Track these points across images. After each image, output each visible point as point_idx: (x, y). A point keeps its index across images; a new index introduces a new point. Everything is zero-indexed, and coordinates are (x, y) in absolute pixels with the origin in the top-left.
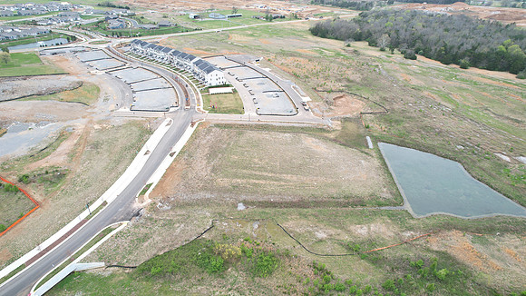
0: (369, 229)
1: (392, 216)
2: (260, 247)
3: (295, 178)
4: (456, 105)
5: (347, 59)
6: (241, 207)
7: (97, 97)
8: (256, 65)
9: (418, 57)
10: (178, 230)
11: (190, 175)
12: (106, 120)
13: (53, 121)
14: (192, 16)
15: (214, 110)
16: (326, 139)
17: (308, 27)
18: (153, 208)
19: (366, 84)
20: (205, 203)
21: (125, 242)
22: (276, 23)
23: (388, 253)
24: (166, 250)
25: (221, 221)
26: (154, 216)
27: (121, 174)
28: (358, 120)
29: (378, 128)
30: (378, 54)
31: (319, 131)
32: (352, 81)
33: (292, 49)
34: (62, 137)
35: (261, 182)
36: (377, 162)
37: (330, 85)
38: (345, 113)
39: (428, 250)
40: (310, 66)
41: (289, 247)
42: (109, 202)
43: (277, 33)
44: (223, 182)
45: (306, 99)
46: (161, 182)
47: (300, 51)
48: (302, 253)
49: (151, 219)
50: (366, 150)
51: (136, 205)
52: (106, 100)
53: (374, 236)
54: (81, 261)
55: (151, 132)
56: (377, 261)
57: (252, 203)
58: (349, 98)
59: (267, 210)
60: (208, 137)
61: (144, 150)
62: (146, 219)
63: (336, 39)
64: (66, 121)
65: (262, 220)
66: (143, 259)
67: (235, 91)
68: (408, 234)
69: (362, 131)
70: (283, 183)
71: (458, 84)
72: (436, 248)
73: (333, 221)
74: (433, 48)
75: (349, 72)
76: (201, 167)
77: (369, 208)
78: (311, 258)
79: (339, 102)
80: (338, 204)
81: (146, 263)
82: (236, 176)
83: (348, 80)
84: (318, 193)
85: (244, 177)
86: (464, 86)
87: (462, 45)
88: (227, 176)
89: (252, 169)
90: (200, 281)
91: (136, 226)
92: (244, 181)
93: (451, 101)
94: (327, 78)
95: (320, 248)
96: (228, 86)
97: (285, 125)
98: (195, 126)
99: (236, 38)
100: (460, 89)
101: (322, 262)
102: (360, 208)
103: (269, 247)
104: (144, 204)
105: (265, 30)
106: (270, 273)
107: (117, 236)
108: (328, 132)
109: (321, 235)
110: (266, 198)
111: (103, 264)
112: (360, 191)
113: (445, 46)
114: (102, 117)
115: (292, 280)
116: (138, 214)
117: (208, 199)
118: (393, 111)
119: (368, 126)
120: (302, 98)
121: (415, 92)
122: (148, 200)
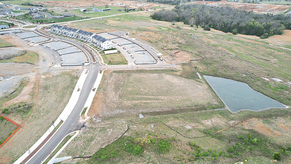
0: (212, 121)
1: (221, 113)
2: (159, 137)
3: (166, 98)
4: (236, 53)
5: (175, 31)
6: (141, 116)
7: (38, 60)
8: (126, 37)
9: (211, 29)
10: (110, 133)
11: (107, 101)
12: (48, 73)
13: (14, 75)
14: (82, 10)
15: (110, 63)
16: (176, 75)
17: (149, 15)
18: (91, 121)
19: (189, 44)
20: (121, 116)
21: (80, 143)
22: (131, 13)
23: (224, 133)
24: (106, 145)
25: (132, 125)
26: (93, 126)
27: (66, 103)
28: (190, 64)
29: (201, 68)
30: (190, 28)
31: (171, 71)
32: (181, 44)
33: (144, 27)
34: (23, 84)
35: (148, 101)
36: (206, 86)
37: (170, 46)
38: (182, 61)
39: (244, 129)
40: (156, 36)
41: (173, 135)
42: (64, 120)
43: (133, 18)
44: (127, 103)
45: (160, 54)
46: (92, 106)
47: (148, 28)
48: (181, 138)
49: (92, 128)
50: (199, 80)
51: (81, 121)
52: (44, 61)
53: (215, 125)
54: (58, 157)
55: (77, 78)
56: (220, 138)
57: (147, 114)
58: (182, 52)
59: (156, 117)
60: (112, 79)
61: (76, 89)
62: (90, 128)
63: (166, 21)
64: (22, 74)
65: (155, 122)
66: (94, 151)
67: (119, 52)
68: (232, 122)
69: (193, 70)
70: (160, 101)
71: (234, 42)
72: (247, 128)
73: (192, 119)
74: (218, 24)
75: (178, 39)
76: (113, 96)
77: (208, 111)
78: (186, 140)
79: (177, 55)
80: (192, 110)
81: (96, 153)
82: (133, 99)
83: (179, 43)
84: (181, 105)
85: (138, 100)
86: (237, 43)
87: (232, 22)
88: (128, 100)
89: (142, 94)
90: (131, 160)
91: (85, 133)
92: (139, 101)
93: (233, 52)
94: (167, 42)
95: (190, 134)
96: (115, 49)
97: (153, 69)
98: (103, 73)
99: (111, 22)
100: (236, 45)
101: (193, 141)
102: (204, 111)
103: (163, 137)
104: (86, 120)
105: (126, 17)
106: (168, 151)
107: (74, 140)
108: (176, 71)
109: (188, 127)
110: (153, 110)
111: (70, 157)
112: (201, 102)
113: (224, 23)
114: (45, 71)
115: (180, 153)
116: (84, 126)
117: (122, 114)
118: (206, 58)
119: (196, 67)
120: (157, 54)
121: (215, 48)
122: (87, 117)
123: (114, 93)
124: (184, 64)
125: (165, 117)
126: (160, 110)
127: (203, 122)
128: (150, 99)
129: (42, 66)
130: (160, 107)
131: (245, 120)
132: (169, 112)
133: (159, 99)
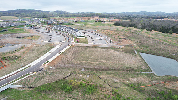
5: (127, 31)
6: (83, 70)
7: (38, 39)
8: (94, 32)
9: (153, 31)
10: (56, 76)
12: (39, 44)
13: (21, 44)
14: (75, 21)
23: (146, 88)
24: (49, 83)
25: (74, 74)
28: (131, 46)
29: (138, 48)
30: (138, 30)
31: (117, 49)
34: (22, 48)
36: (139, 58)
38: (126, 44)
41: (102, 84)
46: (53, 60)
49: (46, 72)
50: (135, 54)
52: (41, 39)
60: (74, 49)
61: (49, 52)
63: (123, 26)
64: (25, 44)
66: (39, 85)
67: (86, 38)
68: (155, 82)
69: (133, 49)
71: (169, 37)
73: (121, 76)
74: (158, 28)
77: (136, 72)
78: (111, 88)
79: (124, 41)
80: (124, 70)
83: (127, 36)
84: (115, 66)
85: (85, 60)
86: (172, 38)
88: (79, 60)
89: (89, 58)
91: (39, 74)
93: (167, 42)
94: (119, 35)
98: (70, 46)
99: (88, 26)
107: (31, 76)
108: (120, 49)
116: (41, 70)
117: (70, 67)
118: (144, 44)
119: (135, 48)
120: (110, 40)
121: (153, 39)
122: (46, 66)
123: (71, 56)
124: (126, 46)
125: (100, 72)
126: (98, 68)
127: (130, 78)
128: (94, 61)
129: (38, 41)
130: (99, 66)
131: (168, 82)
132: (104, 70)
133: (100, 62)
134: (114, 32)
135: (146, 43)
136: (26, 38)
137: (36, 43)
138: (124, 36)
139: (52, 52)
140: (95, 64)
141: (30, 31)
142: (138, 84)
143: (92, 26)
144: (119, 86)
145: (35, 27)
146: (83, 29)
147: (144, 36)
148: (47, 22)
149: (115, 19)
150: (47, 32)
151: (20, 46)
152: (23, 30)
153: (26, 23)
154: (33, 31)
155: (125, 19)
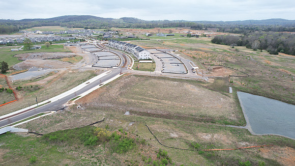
0: (212, 136)
5: (230, 53)
6: (127, 113)
8: (172, 53)
10: (81, 120)
11: (105, 95)
12: (77, 70)
13: (51, 68)
14: (147, 34)
15: (137, 69)
18: (74, 107)
19: (239, 63)
20: (106, 109)
21: (47, 121)
22: (193, 38)
23: (222, 153)
24: (67, 129)
25: (110, 119)
26: (72, 111)
29: (239, 83)
30: (251, 52)
32: (229, 62)
33: (197, 48)
34: (51, 74)
35: (147, 102)
38: (219, 75)
42: (52, 102)
44: (123, 100)
45: (195, 68)
46: (86, 96)
47: (201, 49)
49: (69, 112)
51: (65, 105)
52: (83, 62)
53: (215, 141)
54: (16, 127)
55: (96, 75)
56: (211, 157)
58: (224, 69)
60: (126, 80)
61: (87, 82)
62: (66, 112)
63: (226, 45)
64: (57, 68)
65: (137, 122)
66: (51, 131)
67: (154, 62)
73: (186, 128)
75: (229, 58)
76: (114, 92)
78: (159, 147)
79: (216, 70)
80: (195, 120)
84: (182, 112)
85: (137, 99)
88: (126, 98)
89: (145, 96)
90: (77, 149)
91: (58, 114)
94: (213, 60)
95: (169, 143)
96: (151, 60)
98: (122, 75)
99: (167, 43)
101: (165, 150)
102: (210, 124)
103: (133, 137)
104: (70, 105)
107: (44, 117)
109: (174, 135)
110: (145, 111)
116: (63, 109)
117: (109, 107)
118: (253, 76)
119: (232, 82)
120: (193, 67)
121: (272, 69)
122: (73, 103)
123: (117, 90)
124: (218, 78)
125: (153, 120)
126: (153, 112)
127: (200, 134)
128: (150, 101)
129: (78, 65)
130: (156, 109)
131: (269, 147)
132: (161, 116)
133: (160, 102)
134: (206, 54)
135: (256, 74)
136: (62, 59)
137: (73, 68)
138: (221, 61)
139: (91, 83)
140: (150, 106)
141: (72, 50)
142: (211, 145)
143: (172, 43)
144: (175, 145)
145: (82, 43)
146: (156, 48)
147: (258, 63)
148: (103, 35)
149: (217, 31)
150: (97, 51)
151: (49, 72)
152: (62, 47)
153: (71, 36)
154: (77, 49)
155: (236, 32)
